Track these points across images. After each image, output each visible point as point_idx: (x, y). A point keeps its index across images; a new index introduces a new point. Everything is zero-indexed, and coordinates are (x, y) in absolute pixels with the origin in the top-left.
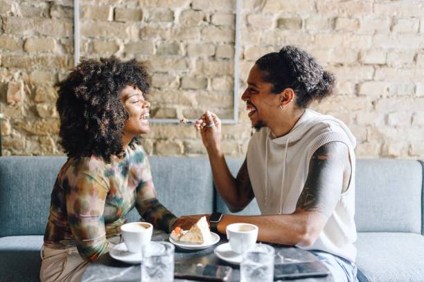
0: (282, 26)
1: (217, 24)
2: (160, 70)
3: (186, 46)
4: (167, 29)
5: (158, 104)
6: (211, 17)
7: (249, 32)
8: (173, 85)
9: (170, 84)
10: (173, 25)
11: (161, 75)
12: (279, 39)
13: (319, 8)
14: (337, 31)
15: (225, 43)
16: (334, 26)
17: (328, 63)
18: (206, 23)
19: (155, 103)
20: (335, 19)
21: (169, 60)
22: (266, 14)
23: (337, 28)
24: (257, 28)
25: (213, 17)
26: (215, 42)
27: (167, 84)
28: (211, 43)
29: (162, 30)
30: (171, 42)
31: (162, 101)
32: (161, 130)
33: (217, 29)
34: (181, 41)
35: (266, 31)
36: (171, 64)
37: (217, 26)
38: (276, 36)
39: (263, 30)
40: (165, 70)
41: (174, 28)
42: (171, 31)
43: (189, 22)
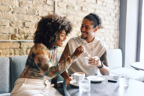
0: (68, 8)
1: (48, 4)
2: (28, 20)
3: (38, 11)
4: (30, 4)
5: (28, 34)
6: (46, 1)
7: (59, 8)
8: (33, 26)
9: (32, 26)
10: (32, 2)
11: (28, 22)
12: (67, 12)
13: (78, 3)
14: (82, 11)
15: (51, 11)
16: (82, 9)
17: (80, 21)
18: (44, 3)
19: (27, 33)
20: (82, 7)
21: (31, 16)
22: (64, 3)
23: (83, 10)
24: (61, 7)
25: (47, 1)
26: (48, 11)
27: (31, 26)
28: (47, 11)
29: (29, 4)
30: (32, 9)
31: (29, 33)
32: (29, 44)
33: (48, 6)
34: (36, 9)
35: (64, 9)
36: (32, 18)
37: (48, 5)
38: (66, 11)
39: (63, 8)
40: (30, 20)
41: (33, 3)
42: (32, 5)
43: (38, 2)
